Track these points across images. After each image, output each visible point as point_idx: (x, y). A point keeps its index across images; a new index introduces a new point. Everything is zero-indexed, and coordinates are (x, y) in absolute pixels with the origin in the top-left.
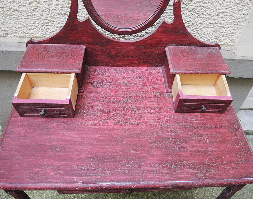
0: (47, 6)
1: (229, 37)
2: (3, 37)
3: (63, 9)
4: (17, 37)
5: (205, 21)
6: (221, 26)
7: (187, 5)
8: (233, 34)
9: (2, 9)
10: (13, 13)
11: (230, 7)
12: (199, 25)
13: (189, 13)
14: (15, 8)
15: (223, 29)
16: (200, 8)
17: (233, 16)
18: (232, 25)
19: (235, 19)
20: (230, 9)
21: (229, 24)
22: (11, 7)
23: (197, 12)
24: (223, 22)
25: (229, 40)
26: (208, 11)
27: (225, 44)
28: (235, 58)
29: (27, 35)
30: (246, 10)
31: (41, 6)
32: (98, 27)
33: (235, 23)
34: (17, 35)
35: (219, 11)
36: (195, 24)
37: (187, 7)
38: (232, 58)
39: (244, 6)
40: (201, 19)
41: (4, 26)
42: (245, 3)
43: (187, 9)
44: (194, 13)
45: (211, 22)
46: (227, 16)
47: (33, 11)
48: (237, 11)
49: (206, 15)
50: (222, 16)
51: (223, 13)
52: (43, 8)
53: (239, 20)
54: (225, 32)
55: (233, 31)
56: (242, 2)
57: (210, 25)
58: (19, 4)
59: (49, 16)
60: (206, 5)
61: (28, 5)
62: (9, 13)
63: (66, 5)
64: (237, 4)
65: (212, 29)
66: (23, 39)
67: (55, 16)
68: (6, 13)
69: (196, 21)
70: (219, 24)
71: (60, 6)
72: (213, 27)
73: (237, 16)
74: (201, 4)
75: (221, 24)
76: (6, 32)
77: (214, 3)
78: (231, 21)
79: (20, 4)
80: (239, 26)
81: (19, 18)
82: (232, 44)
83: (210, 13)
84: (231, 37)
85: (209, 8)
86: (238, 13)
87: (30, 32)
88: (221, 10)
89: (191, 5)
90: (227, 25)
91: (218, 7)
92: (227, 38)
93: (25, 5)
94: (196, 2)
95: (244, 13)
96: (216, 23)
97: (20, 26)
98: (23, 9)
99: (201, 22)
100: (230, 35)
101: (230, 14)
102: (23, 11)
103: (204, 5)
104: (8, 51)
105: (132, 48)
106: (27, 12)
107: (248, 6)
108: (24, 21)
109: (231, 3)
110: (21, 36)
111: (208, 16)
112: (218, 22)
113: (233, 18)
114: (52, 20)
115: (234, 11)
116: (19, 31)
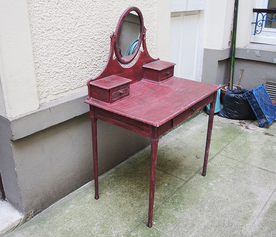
0: (74, 65)
2: (45, 99)
3: (82, 65)
4: (54, 95)
9: (49, 74)
10: (55, 75)
14: (57, 71)
22: (55, 70)
29: (61, 91)
31: (71, 66)
34: (55, 93)
41: (47, 87)
47: (66, 71)
52: (72, 67)
58: (59, 68)
59: (74, 72)
61: (65, 67)
62: (53, 76)
63: (84, 62)
66: (57, 95)
67: (78, 71)
68: (51, 76)
71: (81, 63)
76: (48, 93)
79: (61, 67)
81: (58, 78)
87: (63, 88)
93: (63, 67)
97: (57, 85)
98: (61, 70)
104: (53, 107)
105: (132, 70)
106: (63, 72)
108: (60, 80)
110: (57, 93)
114: (76, 74)
116: (56, 89)
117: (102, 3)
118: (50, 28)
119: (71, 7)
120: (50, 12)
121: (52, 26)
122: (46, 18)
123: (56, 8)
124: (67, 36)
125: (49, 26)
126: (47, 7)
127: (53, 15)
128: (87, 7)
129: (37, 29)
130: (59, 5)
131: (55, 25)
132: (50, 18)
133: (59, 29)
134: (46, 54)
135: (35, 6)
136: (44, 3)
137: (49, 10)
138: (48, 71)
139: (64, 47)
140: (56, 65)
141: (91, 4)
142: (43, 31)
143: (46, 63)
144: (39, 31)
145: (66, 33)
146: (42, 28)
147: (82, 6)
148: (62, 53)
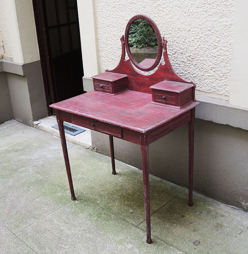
1: (223, 88)
5: (204, 74)
6: (216, 78)
7: (192, 62)
8: (226, 86)
11: (218, 64)
12: (202, 76)
13: (194, 67)
14: (113, 58)
15: (217, 81)
16: (199, 64)
17: (222, 71)
18: (223, 78)
19: (223, 74)
20: (218, 65)
21: (220, 77)
23: (198, 67)
24: (216, 75)
25: (225, 91)
26: (205, 66)
27: (223, 95)
28: (228, 106)
30: (229, 66)
32: (135, 67)
33: (225, 77)
35: (211, 67)
36: (199, 76)
37: (192, 63)
38: (225, 106)
39: (227, 63)
40: (201, 72)
42: (227, 61)
43: (192, 64)
44: (197, 68)
45: (209, 74)
46: (217, 71)
48: (223, 67)
49: (204, 69)
50: (214, 70)
51: (214, 68)
53: (227, 74)
54: (220, 83)
55: (225, 83)
56: (225, 60)
57: (208, 77)
58: (115, 56)
60: (202, 62)
62: (110, 61)
64: (222, 61)
65: (210, 80)
69: (199, 74)
70: (214, 77)
72: (210, 78)
73: (224, 71)
74: (199, 61)
75: (215, 77)
77: (207, 61)
78: (221, 75)
80: (228, 79)
82: (228, 95)
83: (206, 68)
84: (225, 88)
85: (205, 64)
86: (224, 68)
88: (213, 66)
89: (194, 62)
90: (220, 78)
91: (210, 63)
92: (223, 89)
93: (117, 56)
94: (196, 60)
95: (228, 68)
96: (212, 76)
99: (202, 74)
100: (224, 86)
101: (219, 69)
102: (116, 60)
103: (201, 62)
105: (148, 79)
107: (229, 63)
109: (218, 61)
111: (205, 70)
112: (212, 75)
113: (222, 72)
115: (221, 67)
117: (152, 9)
118: (109, 25)
119: (124, 11)
120: (109, 14)
121: (110, 24)
122: (106, 17)
123: (113, 11)
124: (120, 33)
125: (107, 23)
126: (107, 10)
127: (111, 16)
128: (136, 11)
129: (101, 24)
130: (115, 8)
131: (112, 23)
132: (109, 18)
133: (114, 27)
134: (106, 43)
135: (100, 8)
136: (106, 7)
137: (109, 12)
138: (108, 56)
139: (118, 42)
140: (113, 53)
141: (141, 9)
142: (105, 26)
143: (106, 50)
144: (103, 26)
145: (119, 31)
146: (104, 24)
147: (132, 10)
148: (116, 46)
